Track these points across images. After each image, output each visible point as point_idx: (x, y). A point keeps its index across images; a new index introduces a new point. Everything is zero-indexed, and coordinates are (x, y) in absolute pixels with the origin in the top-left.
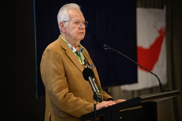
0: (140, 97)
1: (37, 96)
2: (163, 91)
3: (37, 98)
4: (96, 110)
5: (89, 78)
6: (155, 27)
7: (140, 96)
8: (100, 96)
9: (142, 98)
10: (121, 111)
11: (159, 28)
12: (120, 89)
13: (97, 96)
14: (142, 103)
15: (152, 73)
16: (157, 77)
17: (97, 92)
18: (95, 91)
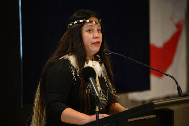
2: (182, 96)
3: (22, 107)
4: (98, 118)
5: (91, 79)
6: (171, 19)
7: (153, 102)
8: (103, 102)
9: (155, 103)
10: (129, 120)
11: (176, 21)
12: (127, 97)
13: (100, 101)
15: (167, 75)
16: (173, 79)
17: (100, 96)
18: (98, 95)
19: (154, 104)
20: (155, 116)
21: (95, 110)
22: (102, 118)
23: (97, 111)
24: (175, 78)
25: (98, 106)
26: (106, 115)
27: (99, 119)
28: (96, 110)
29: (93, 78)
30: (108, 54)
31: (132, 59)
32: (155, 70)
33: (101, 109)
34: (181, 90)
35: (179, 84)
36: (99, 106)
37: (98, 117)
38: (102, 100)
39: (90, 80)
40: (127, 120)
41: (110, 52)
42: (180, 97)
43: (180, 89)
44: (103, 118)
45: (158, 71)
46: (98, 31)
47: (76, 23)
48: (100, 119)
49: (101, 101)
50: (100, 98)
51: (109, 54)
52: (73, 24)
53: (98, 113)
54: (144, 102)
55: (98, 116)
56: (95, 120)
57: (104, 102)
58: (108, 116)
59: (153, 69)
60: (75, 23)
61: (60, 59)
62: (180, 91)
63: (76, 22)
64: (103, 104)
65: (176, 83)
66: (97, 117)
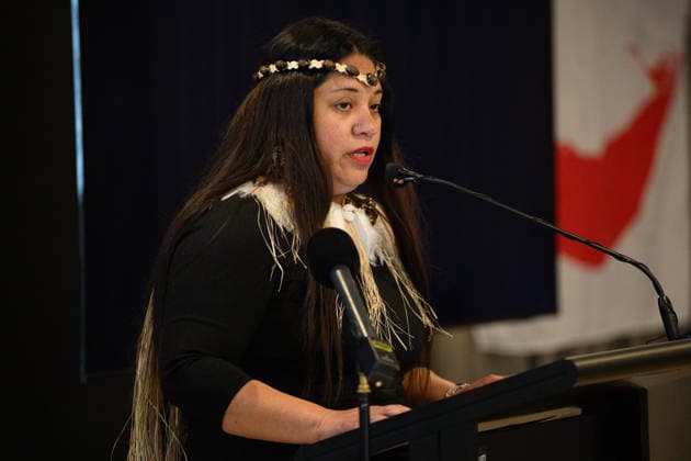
0: (571, 362)
1: (82, 368)
3: (83, 379)
4: (369, 420)
5: (339, 273)
6: (634, 50)
7: (569, 358)
8: (386, 358)
9: (578, 364)
10: (483, 427)
11: (651, 58)
13: (373, 356)
14: (579, 388)
15: (621, 258)
16: (646, 273)
17: (373, 339)
18: (366, 335)
19: (573, 366)
20: (577, 411)
21: (357, 388)
22: (382, 418)
23: (362, 395)
24: (652, 271)
25: (366, 375)
26: (397, 409)
27: (372, 421)
28: (360, 391)
29: (348, 270)
30: (401, 182)
31: (490, 200)
32: (574, 239)
33: (379, 384)
34: (674, 313)
35: (666, 293)
36: (372, 373)
37: (369, 416)
38: (382, 353)
39: (338, 280)
40: (477, 428)
41: (411, 173)
42: (670, 340)
43: (672, 310)
44: (385, 417)
45: (587, 243)
46: (372, 107)
47: (293, 69)
48: (374, 424)
49: (377, 356)
50: (374, 344)
51: (406, 182)
52: (283, 70)
53: (366, 399)
54: (533, 358)
55: (368, 412)
56: (357, 426)
57: (389, 360)
58: (406, 409)
59: (566, 236)
60: (290, 68)
61: (225, 198)
62: (671, 316)
63: (293, 65)
64: (386, 368)
65: (653, 289)
66: (364, 416)
